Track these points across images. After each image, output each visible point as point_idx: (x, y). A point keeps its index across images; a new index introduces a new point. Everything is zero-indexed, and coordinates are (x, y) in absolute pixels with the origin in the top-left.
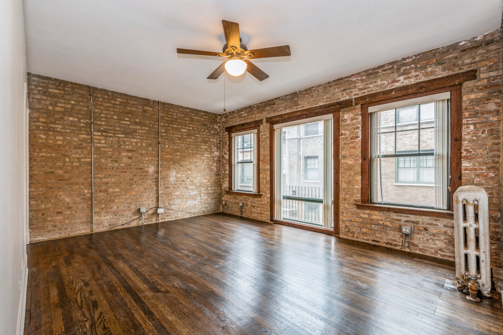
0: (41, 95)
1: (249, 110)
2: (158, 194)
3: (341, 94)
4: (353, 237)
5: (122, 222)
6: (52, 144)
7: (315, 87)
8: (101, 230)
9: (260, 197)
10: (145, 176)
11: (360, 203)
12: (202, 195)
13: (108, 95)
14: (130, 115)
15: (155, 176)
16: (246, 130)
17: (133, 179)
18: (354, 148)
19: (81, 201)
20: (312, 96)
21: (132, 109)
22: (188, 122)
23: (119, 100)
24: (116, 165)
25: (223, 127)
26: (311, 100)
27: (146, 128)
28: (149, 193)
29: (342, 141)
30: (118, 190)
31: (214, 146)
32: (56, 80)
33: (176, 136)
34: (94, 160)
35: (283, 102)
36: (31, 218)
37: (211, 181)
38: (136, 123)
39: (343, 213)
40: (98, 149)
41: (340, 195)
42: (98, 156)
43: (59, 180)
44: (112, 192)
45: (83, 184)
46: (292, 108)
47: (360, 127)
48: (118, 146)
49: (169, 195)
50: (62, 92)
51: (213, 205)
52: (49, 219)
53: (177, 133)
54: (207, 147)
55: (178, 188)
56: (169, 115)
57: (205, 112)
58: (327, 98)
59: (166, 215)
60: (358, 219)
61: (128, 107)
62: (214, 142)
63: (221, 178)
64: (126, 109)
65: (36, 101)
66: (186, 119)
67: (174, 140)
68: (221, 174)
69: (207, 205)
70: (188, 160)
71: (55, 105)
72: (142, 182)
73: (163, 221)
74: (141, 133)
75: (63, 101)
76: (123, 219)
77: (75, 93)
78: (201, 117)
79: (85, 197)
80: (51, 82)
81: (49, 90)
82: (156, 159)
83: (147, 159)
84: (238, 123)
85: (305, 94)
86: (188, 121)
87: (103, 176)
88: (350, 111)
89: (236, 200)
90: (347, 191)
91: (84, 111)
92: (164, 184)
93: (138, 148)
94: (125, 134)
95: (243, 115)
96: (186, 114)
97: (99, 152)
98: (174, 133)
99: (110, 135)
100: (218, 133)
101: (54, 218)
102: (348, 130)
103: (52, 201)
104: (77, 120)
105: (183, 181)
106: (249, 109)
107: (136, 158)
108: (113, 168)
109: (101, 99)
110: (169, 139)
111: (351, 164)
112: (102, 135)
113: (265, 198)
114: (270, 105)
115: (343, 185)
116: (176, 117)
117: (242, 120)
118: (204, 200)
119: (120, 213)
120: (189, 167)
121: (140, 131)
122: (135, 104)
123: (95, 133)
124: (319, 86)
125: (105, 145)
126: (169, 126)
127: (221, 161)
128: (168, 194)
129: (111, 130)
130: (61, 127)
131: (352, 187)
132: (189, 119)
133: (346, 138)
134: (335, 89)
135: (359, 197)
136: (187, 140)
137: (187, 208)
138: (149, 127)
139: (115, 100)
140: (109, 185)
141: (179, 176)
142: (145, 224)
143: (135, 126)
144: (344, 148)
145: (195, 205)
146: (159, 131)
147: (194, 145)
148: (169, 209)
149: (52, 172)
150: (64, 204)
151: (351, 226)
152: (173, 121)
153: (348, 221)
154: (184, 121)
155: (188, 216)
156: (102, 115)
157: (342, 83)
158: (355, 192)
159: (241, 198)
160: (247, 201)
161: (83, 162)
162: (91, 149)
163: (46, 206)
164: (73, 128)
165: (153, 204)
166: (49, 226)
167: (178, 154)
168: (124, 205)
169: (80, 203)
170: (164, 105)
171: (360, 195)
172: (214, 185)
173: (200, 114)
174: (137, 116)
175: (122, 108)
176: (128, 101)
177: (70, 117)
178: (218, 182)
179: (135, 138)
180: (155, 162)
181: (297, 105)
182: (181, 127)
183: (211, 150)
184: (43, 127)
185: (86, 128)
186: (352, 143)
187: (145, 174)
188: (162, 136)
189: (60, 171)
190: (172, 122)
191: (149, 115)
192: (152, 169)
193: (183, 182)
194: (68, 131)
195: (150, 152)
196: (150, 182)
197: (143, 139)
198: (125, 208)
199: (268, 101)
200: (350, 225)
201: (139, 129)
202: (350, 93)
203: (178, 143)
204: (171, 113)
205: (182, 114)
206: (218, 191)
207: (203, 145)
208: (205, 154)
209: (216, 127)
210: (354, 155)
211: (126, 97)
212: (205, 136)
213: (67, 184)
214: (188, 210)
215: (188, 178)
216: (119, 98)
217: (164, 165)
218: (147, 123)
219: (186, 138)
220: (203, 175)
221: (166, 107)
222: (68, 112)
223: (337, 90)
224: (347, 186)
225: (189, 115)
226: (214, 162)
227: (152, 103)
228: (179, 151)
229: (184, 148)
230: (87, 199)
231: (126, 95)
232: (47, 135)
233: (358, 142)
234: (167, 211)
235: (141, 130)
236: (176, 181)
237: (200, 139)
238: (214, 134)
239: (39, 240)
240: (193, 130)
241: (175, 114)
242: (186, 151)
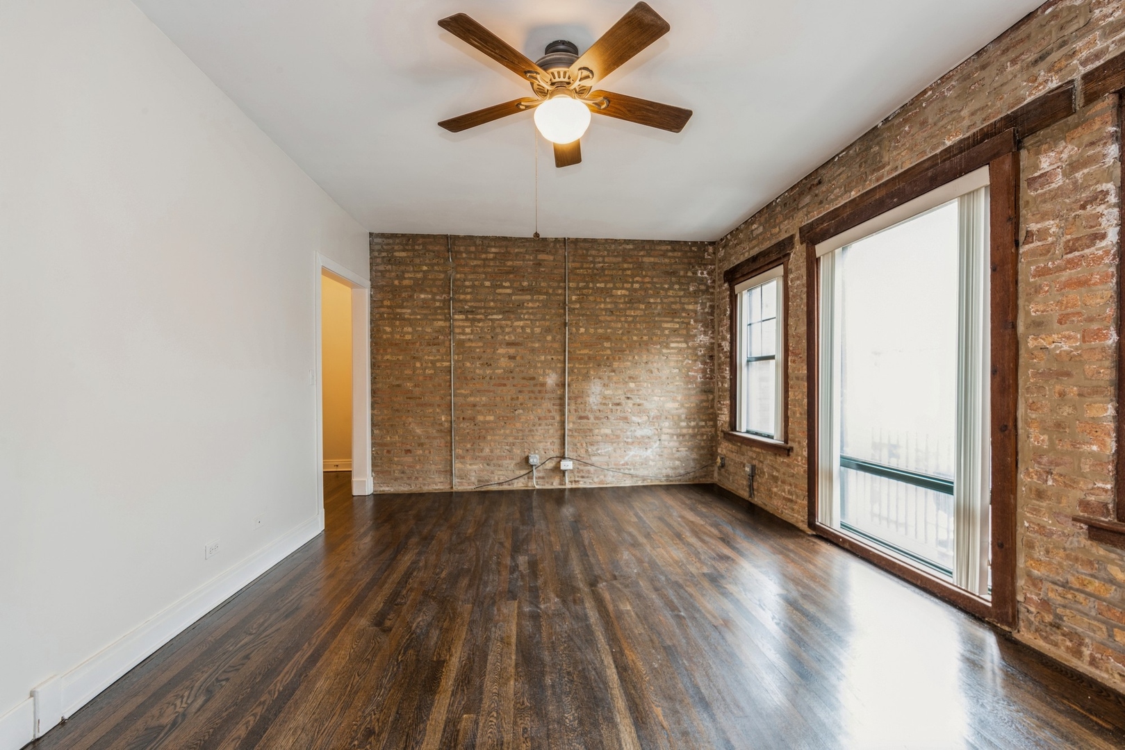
0: (385, 264)
1: (767, 215)
2: (564, 429)
3: (1028, 80)
4: (1078, 653)
5: (499, 479)
6: (399, 340)
7: (931, 88)
8: (465, 488)
9: (788, 455)
10: (540, 392)
11: (1108, 520)
12: (664, 437)
13: (476, 246)
14: (511, 276)
15: (559, 392)
16: (762, 270)
17: (518, 398)
18: (1082, 283)
19: (436, 435)
20: (924, 123)
21: (515, 264)
22: (629, 272)
23: (493, 250)
24: (488, 372)
25: (721, 273)
26: (920, 136)
27: (542, 297)
28: (546, 427)
29: (1029, 263)
30: (492, 418)
31: (695, 321)
32: (403, 235)
33: (602, 306)
34: (455, 364)
35: (842, 169)
36: (375, 455)
37: (687, 405)
38: (523, 290)
39: (1031, 546)
40: (460, 344)
41: (1021, 476)
42: (461, 356)
43: (407, 398)
44: (482, 422)
45: (439, 406)
46: (865, 181)
47: (1113, 192)
48: (492, 337)
49: (586, 434)
50: (411, 254)
51: (692, 464)
52: (396, 459)
53: (605, 299)
54: (677, 326)
55: (605, 420)
56: (587, 263)
57: (671, 243)
58: (973, 114)
59: (580, 475)
60: (1097, 583)
61: (508, 260)
62: (695, 312)
63: (716, 401)
64: (505, 265)
65: (379, 274)
66: (625, 266)
67: (598, 316)
68: (716, 390)
69: (677, 463)
70: (630, 358)
71: (401, 277)
72: (534, 405)
73: (574, 486)
74: (532, 308)
75: (412, 269)
76: (500, 473)
77: (428, 251)
78: (661, 255)
79: (442, 428)
80: (397, 241)
81: (395, 254)
82: (559, 357)
83: (543, 358)
84: (746, 255)
85: (901, 125)
86: (629, 269)
87: (469, 392)
88: (1065, 135)
89: (742, 458)
90: (1051, 463)
91: (440, 280)
92: (576, 411)
93: (526, 338)
94: (503, 313)
95: (755, 233)
96: (625, 256)
97: (462, 350)
98: (598, 300)
99: (479, 317)
100: (708, 287)
101: (402, 459)
102: (1058, 216)
103: (399, 431)
104: (430, 296)
105: (618, 404)
106: (766, 213)
107: (522, 358)
108: (483, 378)
109: (464, 255)
110: (587, 315)
111: (1068, 353)
112: (467, 319)
113: (800, 458)
114: (810, 188)
115: (1033, 437)
116: (601, 265)
117: (754, 247)
118: (670, 451)
119: (495, 461)
120: (629, 373)
121: (530, 305)
122: (521, 253)
123: (456, 317)
124: (945, 79)
125: (472, 337)
126: (587, 287)
127: (716, 357)
128: (585, 431)
129: (481, 308)
130: (409, 311)
131: (1070, 449)
132: (631, 266)
133: (1047, 251)
134: (1002, 69)
135: (1106, 491)
136: (628, 313)
137: (627, 464)
138: (547, 293)
139: (487, 252)
140: (478, 408)
141: (608, 392)
142: (537, 487)
143: (519, 295)
144: (1038, 289)
145: (647, 459)
146: (565, 300)
147: (644, 322)
148: (586, 464)
149: (398, 386)
150: (414, 437)
151: (1064, 607)
152: (596, 275)
153: (1054, 583)
154: (620, 272)
155: (628, 483)
156: (467, 283)
157: (1028, 37)
158: (1086, 469)
159: (751, 453)
160: (762, 462)
161: (439, 367)
162: (450, 344)
163: (392, 440)
164: (424, 312)
165: (554, 451)
166: (396, 472)
167: (607, 344)
168: (502, 447)
169: (435, 438)
170: (576, 245)
171: (1109, 486)
172: (696, 416)
173: (660, 250)
174: (524, 276)
175: (498, 264)
176: (509, 249)
177: (422, 293)
178: (707, 408)
179: (521, 319)
180: (559, 365)
181: (879, 169)
182: (614, 285)
183: (688, 329)
184: (388, 314)
185: (444, 309)
186: (1072, 264)
187: (539, 388)
188: (572, 310)
189: (408, 384)
190: (593, 278)
191: (547, 271)
192: (551, 380)
193: (618, 407)
194: (419, 317)
195: (549, 345)
196: (548, 405)
197: (536, 320)
198: (503, 454)
199: (806, 178)
200: (1059, 600)
201: (528, 301)
202: (1064, 63)
203: (607, 321)
204: (591, 259)
205: (616, 256)
206: (708, 430)
207: (667, 322)
208: (673, 342)
209: (702, 273)
210: (1079, 314)
211: (504, 243)
212: (672, 300)
213: (418, 405)
214: (630, 469)
215: (628, 398)
216: (492, 247)
217: (576, 370)
218: (542, 287)
219: (625, 310)
220: (668, 392)
221: (581, 248)
222: (418, 286)
223: (1009, 69)
224: (1047, 443)
225: (631, 257)
226: (696, 361)
227: (552, 244)
228: (608, 339)
229: (621, 332)
230: (444, 432)
231: (505, 239)
232: (392, 326)
233: (1101, 258)
234: (581, 467)
235: (532, 303)
236: (601, 404)
237: (659, 307)
238: (695, 292)
239: (383, 491)
240: (641, 288)
241: (601, 259)
242: (625, 338)
